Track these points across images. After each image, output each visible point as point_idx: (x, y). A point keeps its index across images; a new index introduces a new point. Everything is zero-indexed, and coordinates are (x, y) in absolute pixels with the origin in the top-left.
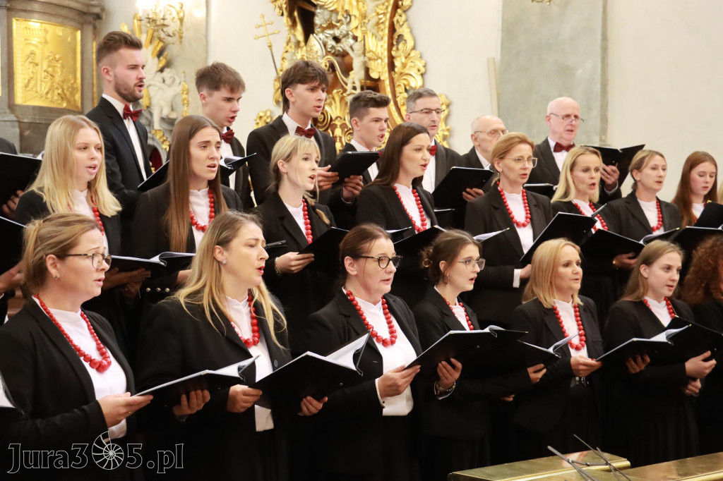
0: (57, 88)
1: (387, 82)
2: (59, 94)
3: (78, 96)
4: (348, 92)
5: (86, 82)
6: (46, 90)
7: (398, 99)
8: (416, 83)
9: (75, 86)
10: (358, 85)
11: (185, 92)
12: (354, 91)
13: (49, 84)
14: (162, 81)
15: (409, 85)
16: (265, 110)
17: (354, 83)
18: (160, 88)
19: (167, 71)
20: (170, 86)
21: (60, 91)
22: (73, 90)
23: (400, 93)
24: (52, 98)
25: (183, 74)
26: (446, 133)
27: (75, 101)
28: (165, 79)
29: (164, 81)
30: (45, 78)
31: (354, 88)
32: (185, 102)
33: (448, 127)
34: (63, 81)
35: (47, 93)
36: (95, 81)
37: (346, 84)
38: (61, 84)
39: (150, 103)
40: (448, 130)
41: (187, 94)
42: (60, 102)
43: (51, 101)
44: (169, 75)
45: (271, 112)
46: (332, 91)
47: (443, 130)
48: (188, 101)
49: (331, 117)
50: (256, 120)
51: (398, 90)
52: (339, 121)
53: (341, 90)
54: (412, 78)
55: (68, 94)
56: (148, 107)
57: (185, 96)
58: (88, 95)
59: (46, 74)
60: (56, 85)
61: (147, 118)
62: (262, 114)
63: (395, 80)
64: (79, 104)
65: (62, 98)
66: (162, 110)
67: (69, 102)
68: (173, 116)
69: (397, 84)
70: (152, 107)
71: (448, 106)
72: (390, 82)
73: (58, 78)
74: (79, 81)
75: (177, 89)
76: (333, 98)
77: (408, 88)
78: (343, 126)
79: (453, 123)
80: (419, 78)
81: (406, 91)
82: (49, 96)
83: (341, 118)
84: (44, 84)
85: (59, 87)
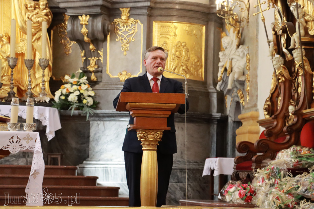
0: (182, 66)
6: (174, 67)
18: (238, 60)
19: (241, 46)
21: (184, 68)
25: (247, 48)
32: (247, 68)
35: (174, 69)
44: (241, 50)
48: (249, 67)
59: (174, 56)
65: (186, 72)
68: (242, 78)
82: (176, 71)
84: (172, 63)
85: (184, 65)
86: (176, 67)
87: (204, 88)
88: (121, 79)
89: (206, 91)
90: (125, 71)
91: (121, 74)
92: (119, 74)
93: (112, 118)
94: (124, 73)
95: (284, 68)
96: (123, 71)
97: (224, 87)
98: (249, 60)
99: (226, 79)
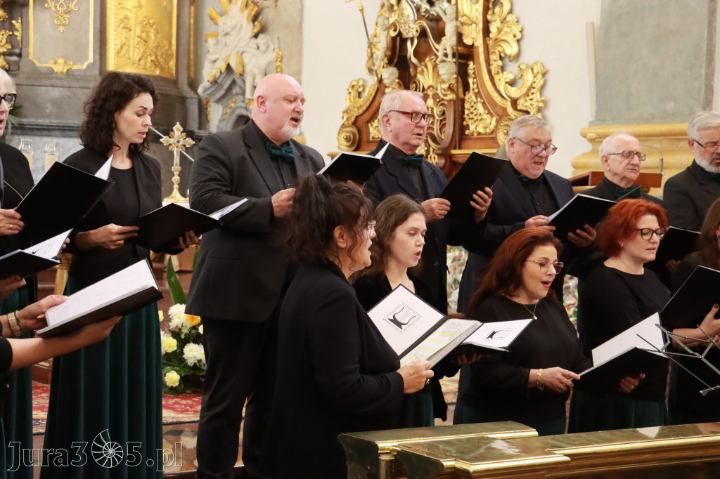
0: (150, 55)
1: (481, 49)
2: (152, 61)
3: (172, 63)
4: (439, 60)
5: (181, 49)
6: (139, 56)
7: (492, 68)
8: (511, 49)
9: (170, 52)
10: (450, 52)
11: (279, 60)
12: (444, 58)
13: (142, 50)
14: (256, 47)
15: (504, 52)
16: (357, 78)
17: (445, 49)
18: (254, 55)
19: (261, 36)
20: (264, 53)
22: (168, 56)
23: (495, 61)
24: (145, 65)
25: (277, 40)
26: (541, 105)
27: (169, 68)
28: (259, 45)
29: (258, 48)
30: (138, 44)
31: (446, 55)
33: (543, 98)
34: (157, 47)
35: (140, 60)
36: (192, 48)
37: (438, 50)
38: (155, 50)
39: (244, 71)
40: (543, 101)
41: (280, 61)
42: (152, 69)
43: (144, 68)
44: (264, 42)
45: (364, 81)
46: (426, 58)
47: (538, 101)
48: (281, 69)
49: (423, 87)
50: (348, 89)
51: (493, 57)
52: (431, 91)
53: (433, 57)
54: (508, 45)
55: (162, 60)
56: (241, 75)
57: (278, 64)
58: (184, 62)
59: (139, 39)
60: (149, 52)
61: (240, 87)
62: (355, 83)
63: (490, 47)
64: (174, 72)
65: (155, 65)
66: (254, 78)
67: (162, 69)
69: (491, 50)
70: (245, 75)
71: (544, 75)
72: (484, 49)
73: (152, 44)
74: (174, 47)
75: (271, 56)
76: (426, 66)
77: (502, 55)
78: (435, 96)
79: (548, 93)
80: (515, 45)
81: (501, 58)
82: (142, 62)
83: (433, 88)
84: (137, 50)
85: (153, 53)
86: (143, 56)
87: (174, 90)
88: (56, 70)
89: (179, 94)
90: (63, 57)
91: (55, 63)
92: (51, 62)
93: (46, 133)
94: (61, 61)
95: (399, 83)
96: (59, 57)
97: (213, 91)
98: (282, 59)
99: (223, 80)
